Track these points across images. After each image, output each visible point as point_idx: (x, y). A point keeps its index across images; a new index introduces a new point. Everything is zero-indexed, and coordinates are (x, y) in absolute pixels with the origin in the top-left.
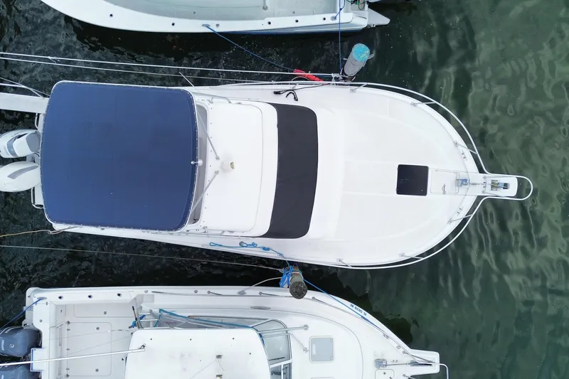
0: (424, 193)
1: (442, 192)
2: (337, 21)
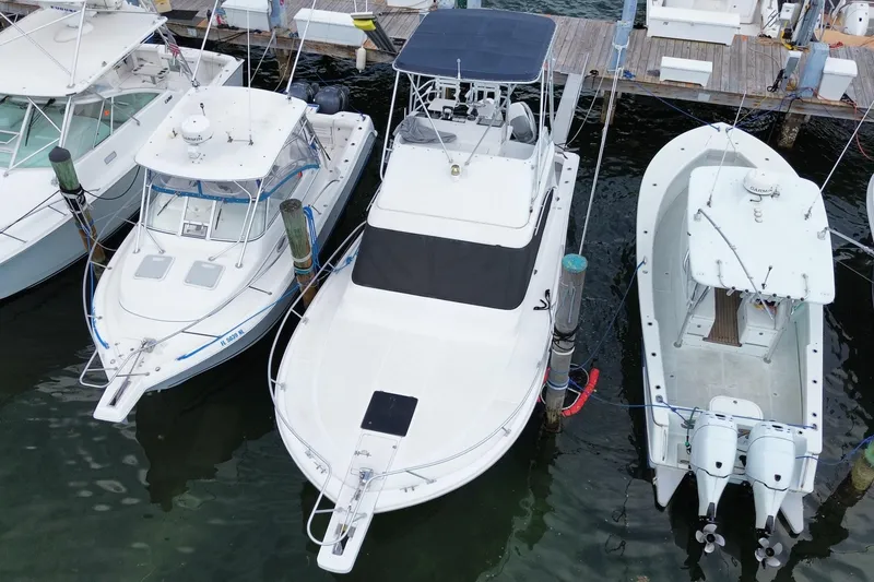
0: (365, 425)
1: (360, 450)
2: (654, 402)
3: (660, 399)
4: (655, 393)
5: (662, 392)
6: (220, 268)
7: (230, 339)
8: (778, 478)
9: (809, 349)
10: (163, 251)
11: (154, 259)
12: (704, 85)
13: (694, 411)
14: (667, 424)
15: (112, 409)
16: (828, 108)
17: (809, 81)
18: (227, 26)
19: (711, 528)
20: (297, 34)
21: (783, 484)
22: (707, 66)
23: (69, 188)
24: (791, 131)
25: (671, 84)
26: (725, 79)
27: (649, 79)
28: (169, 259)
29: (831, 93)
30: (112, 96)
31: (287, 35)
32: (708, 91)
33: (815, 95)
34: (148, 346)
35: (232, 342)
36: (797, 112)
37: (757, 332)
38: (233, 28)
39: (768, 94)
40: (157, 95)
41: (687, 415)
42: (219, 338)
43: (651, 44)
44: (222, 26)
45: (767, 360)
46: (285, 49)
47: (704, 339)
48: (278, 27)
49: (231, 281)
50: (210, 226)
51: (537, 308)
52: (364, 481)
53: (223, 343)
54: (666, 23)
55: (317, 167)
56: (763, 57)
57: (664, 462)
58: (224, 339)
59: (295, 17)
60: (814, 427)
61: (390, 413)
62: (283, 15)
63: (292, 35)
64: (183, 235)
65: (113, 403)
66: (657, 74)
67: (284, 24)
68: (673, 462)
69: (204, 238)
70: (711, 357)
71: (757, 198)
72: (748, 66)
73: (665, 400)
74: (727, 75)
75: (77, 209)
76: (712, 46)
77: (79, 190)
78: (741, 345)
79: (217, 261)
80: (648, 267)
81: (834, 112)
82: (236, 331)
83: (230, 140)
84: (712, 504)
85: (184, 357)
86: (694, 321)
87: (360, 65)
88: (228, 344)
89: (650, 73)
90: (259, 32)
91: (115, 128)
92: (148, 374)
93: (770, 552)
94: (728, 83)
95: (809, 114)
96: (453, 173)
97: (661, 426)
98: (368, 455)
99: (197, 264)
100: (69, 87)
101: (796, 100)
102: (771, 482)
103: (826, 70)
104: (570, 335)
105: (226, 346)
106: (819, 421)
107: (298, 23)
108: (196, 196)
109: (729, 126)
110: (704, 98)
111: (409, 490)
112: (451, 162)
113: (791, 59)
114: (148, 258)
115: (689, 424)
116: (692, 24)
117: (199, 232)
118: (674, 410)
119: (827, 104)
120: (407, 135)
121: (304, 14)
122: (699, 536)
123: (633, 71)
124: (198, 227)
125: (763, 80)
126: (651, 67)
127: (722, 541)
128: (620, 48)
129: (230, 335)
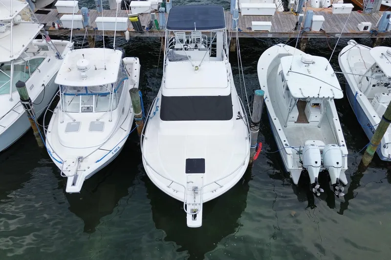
0: (187, 172)
1: (189, 181)
2: (285, 146)
3: (286, 145)
4: (284, 143)
5: (287, 142)
6: (103, 123)
7: (115, 151)
8: (338, 163)
9: (334, 119)
10: (75, 120)
11: (72, 124)
12: (269, 31)
13: (300, 147)
14: (292, 153)
15: (73, 187)
16: (316, 34)
17: (308, 25)
18: (63, 28)
19: (318, 186)
20: (97, 28)
21: (339, 165)
22: (269, 23)
23: (25, 99)
24: (303, 45)
25: (257, 32)
26: (276, 28)
27: (248, 31)
28: (79, 123)
29: (316, 28)
30: (28, 60)
31: (92, 29)
32: (271, 33)
33: (310, 30)
34: (80, 159)
35: (116, 152)
36: (304, 37)
37: (315, 116)
38: (66, 29)
39: (294, 32)
40: (44, 59)
41: (298, 149)
42: (111, 151)
43: (244, 18)
44: (60, 29)
45: (319, 127)
46: (92, 35)
47: (295, 122)
48: (87, 26)
49: (109, 127)
50: (94, 106)
51: (237, 119)
52: (196, 191)
53: (113, 153)
54: (248, 9)
55: (128, 79)
56: (287, 18)
57: (293, 168)
58: (113, 151)
59: (96, 21)
60: (343, 145)
61: (195, 166)
62: (89, 21)
63: (94, 29)
64: (82, 112)
65: (73, 184)
66: (250, 29)
67: (90, 25)
68: (296, 168)
69: (92, 112)
70: (299, 129)
71: (307, 65)
72: (283, 23)
73: (288, 145)
74: (276, 26)
75: (29, 108)
76: (267, 17)
77: (29, 100)
78: (309, 123)
79: (100, 120)
80: (269, 99)
81: (318, 36)
82: (117, 147)
83: (96, 69)
84: (316, 178)
85: (98, 161)
86: (291, 116)
87: (127, 38)
88: (115, 153)
89: (247, 28)
90: (79, 29)
91: (31, 74)
92: (85, 170)
93: (340, 191)
94: (277, 29)
95: (309, 37)
96: (196, 70)
97: (290, 154)
98: (192, 182)
99: (92, 123)
100: (10, 57)
101: (304, 33)
102: (336, 165)
103: (314, 19)
104: (258, 123)
105: (114, 154)
106: (344, 143)
107: (97, 24)
108: (85, 94)
109: (284, 45)
110: (270, 36)
111: (214, 192)
112: (193, 66)
113: (300, 17)
114: (69, 124)
115: (300, 153)
116: (259, 9)
117: (89, 110)
118: (293, 148)
119: (315, 33)
120: (171, 58)
121: (99, 19)
122: (314, 190)
123: (241, 28)
124: (88, 108)
125: (290, 27)
126: (247, 26)
127: (322, 191)
128: (236, 19)
129: (115, 149)
